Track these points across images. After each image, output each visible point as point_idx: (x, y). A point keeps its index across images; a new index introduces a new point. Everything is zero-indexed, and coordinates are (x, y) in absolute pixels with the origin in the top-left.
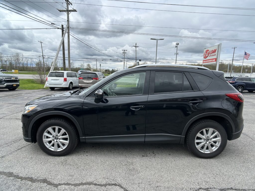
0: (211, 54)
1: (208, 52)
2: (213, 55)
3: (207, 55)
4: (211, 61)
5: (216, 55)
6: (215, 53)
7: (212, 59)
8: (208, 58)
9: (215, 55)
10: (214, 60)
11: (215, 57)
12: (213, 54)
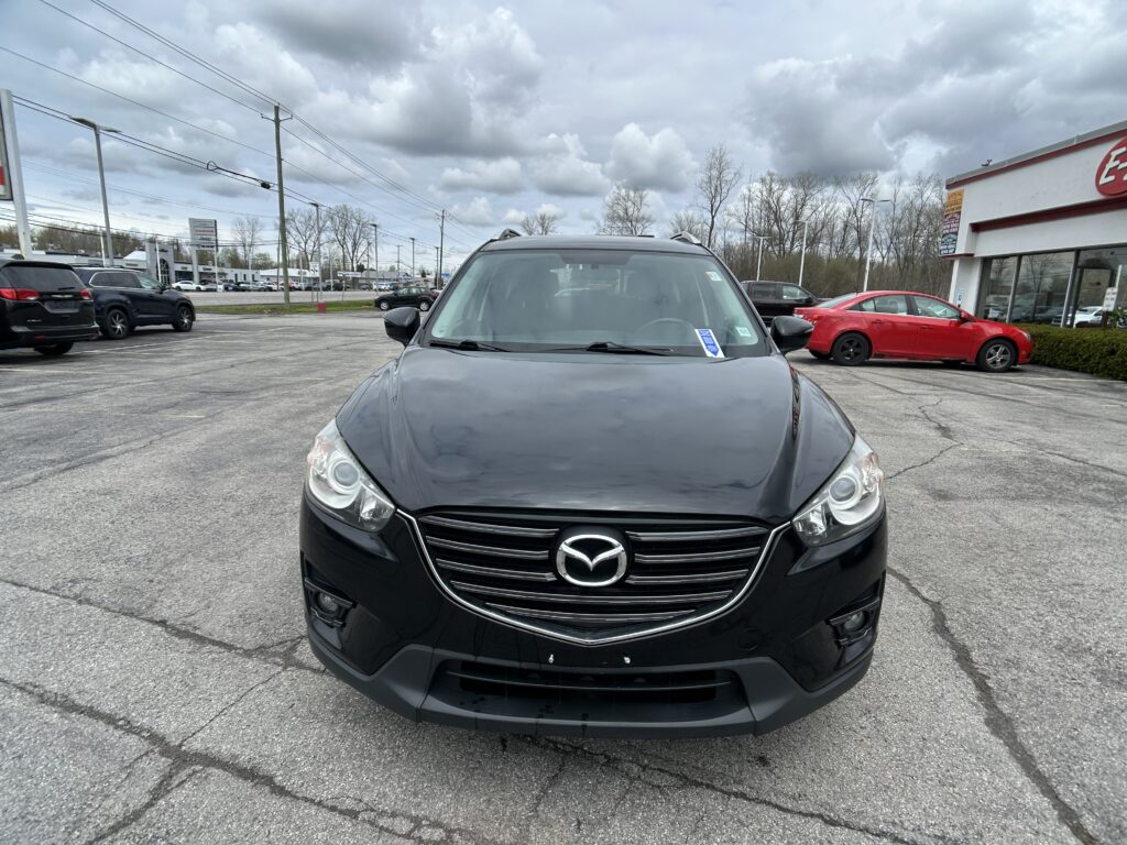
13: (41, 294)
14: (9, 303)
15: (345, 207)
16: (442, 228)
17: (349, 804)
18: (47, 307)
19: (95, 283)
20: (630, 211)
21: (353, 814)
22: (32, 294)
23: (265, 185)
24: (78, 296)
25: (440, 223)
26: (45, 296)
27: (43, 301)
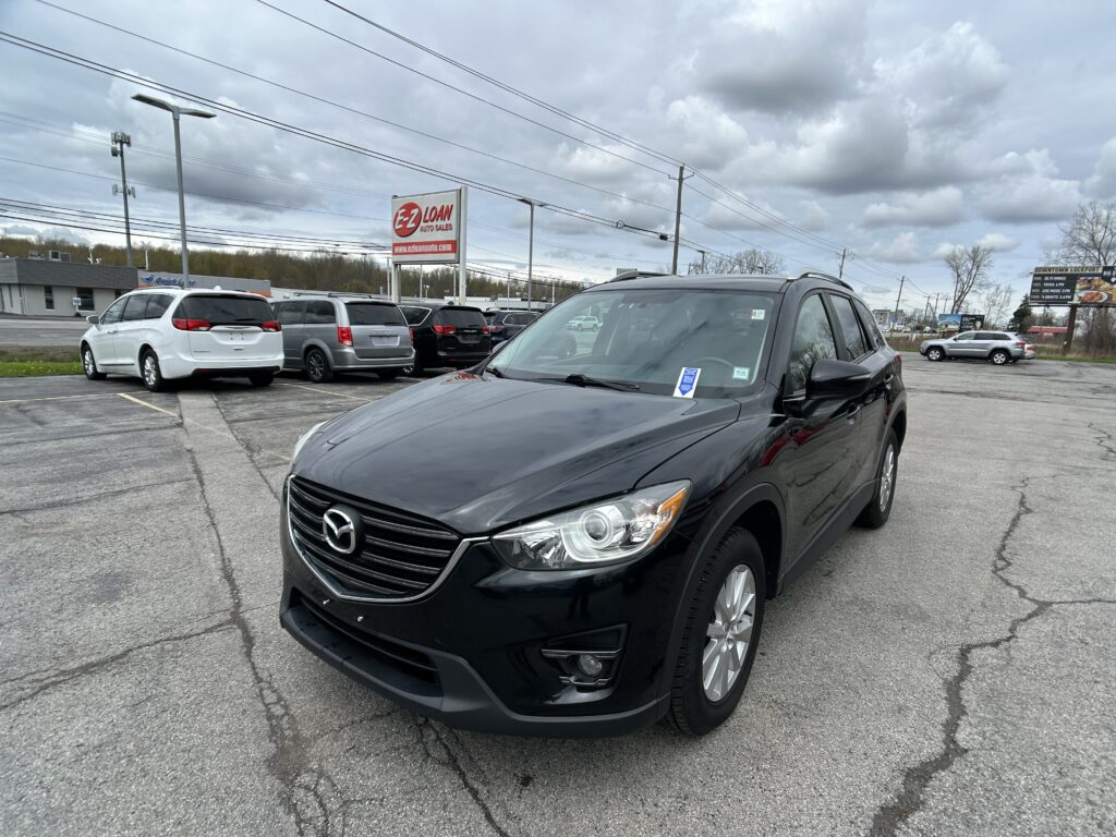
0: (430, 223)
1: (415, 211)
2: (440, 228)
3: (410, 225)
4: (434, 248)
5: (454, 227)
6: (447, 222)
7: (438, 243)
8: (417, 236)
9: (449, 227)
10: (449, 247)
11: (450, 235)
12: (440, 223)
13: (457, 329)
14: (439, 335)
15: (754, 252)
16: (841, 267)
17: (264, 675)
18: (459, 338)
19: (507, 322)
20: (1099, 236)
21: (259, 680)
22: (451, 329)
23: (663, 237)
24: (480, 331)
25: (840, 261)
26: (459, 331)
27: (458, 334)
